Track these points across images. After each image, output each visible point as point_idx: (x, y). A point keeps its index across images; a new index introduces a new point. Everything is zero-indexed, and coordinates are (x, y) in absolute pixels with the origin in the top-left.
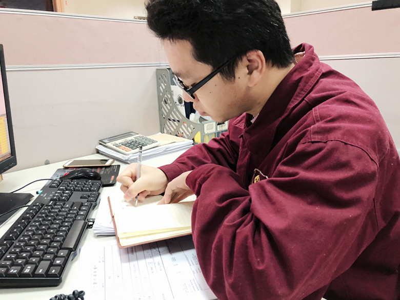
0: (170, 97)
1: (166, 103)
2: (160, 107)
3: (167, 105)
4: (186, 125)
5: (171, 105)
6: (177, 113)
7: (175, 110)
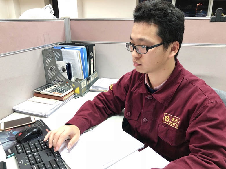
0: (55, 67)
1: (52, 71)
2: (46, 73)
3: (53, 72)
4: (68, 84)
5: (56, 72)
6: (61, 77)
7: (59, 75)
